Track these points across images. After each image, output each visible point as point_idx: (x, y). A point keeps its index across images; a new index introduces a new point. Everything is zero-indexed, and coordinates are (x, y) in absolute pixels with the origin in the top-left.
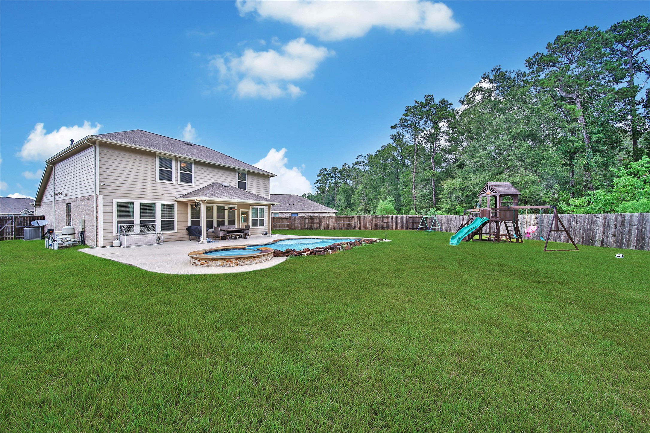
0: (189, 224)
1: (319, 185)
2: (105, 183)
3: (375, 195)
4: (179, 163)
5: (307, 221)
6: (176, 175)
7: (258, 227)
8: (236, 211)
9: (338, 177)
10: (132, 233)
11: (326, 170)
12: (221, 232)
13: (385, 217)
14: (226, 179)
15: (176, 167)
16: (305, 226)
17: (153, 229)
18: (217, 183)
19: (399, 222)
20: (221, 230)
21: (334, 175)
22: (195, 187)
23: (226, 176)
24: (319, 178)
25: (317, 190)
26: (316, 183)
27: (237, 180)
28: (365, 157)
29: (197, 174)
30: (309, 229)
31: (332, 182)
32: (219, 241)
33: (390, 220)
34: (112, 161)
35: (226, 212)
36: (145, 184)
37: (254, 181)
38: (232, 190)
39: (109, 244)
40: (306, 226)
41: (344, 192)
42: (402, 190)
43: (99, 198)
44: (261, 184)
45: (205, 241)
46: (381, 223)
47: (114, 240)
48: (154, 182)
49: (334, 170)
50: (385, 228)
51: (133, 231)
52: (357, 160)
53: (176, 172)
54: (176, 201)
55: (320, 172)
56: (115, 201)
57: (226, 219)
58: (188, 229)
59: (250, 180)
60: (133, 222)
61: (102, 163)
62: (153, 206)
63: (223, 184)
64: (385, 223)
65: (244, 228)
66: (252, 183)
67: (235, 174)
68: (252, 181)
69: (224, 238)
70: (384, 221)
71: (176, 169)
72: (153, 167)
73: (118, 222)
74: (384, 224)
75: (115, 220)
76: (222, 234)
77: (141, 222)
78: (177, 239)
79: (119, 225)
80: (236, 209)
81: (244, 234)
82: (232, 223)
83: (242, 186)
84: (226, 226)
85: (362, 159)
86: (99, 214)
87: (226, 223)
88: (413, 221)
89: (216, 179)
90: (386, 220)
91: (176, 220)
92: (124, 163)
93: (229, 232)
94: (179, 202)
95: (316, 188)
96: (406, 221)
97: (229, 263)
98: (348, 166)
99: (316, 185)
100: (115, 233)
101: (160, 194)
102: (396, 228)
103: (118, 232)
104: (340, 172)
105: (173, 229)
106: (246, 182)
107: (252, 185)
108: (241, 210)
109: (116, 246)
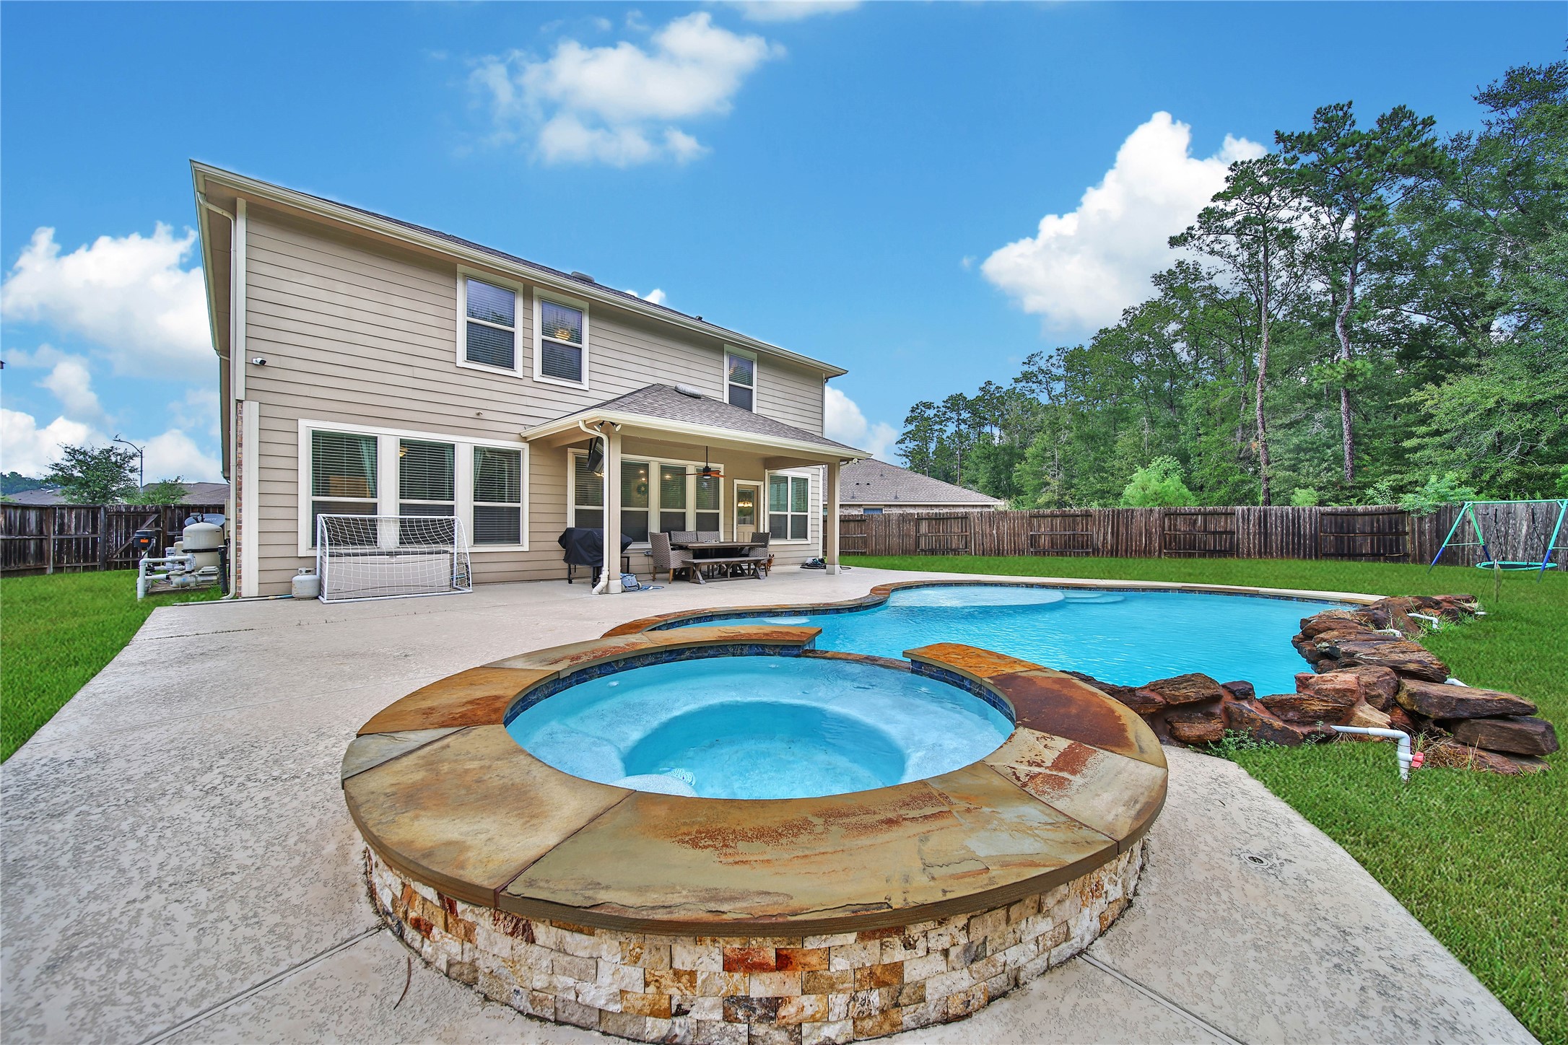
0: (571, 523)
1: (911, 445)
2: (266, 358)
3: (1095, 459)
4: (537, 308)
5: (924, 527)
6: (529, 348)
7: (789, 541)
8: (722, 480)
9: (964, 421)
10: (368, 549)
11: (929, 406)
12: (672, 553)
13: (1213, 513)
14: (693, 373)
15: (528, 318)
16: (917, 544)
17: (445, 534)
18: (664, 386)
19: (1276, 530)
20: (677, 547)
21: (954, 415)
22: (591, 393)
23: (693, 366)
24: (911, 427)
25: (905, 459)
26: (902, 442)
27: (727, 382)
28: (1051, 357)
29: (597, 350)
30: (933, 552)
31: (944, 437)
32: (666, 585)
33: (1236, 524)
34: (295, 276)
35: (691, 483)
36: (418, 373)
37: (779, 387)
38: (711, 406)
39: (280, 589)
40: (922, 545)
41: (989, 457)
42: (1194, 439)
43: (245, 415)
44: (798, 399)
45: (616, 585)
46: (1199, 535)
47: (297, 571)
48: (450, 368)
49: (956, 402)
50: (1214, 553)
51: (373, 540)
52: (1026, 368)
53: (528, 339)
54: (524, 439)
55: (912, 411)
56: (306, 427)
57: (691, 511)
58: (565, 539)
59: (766, 384)
60: (373, 508)
61: (256, 280)
62: (448, 452)
63: (682, 387)
64: (1214, 533)
65: (747, 540)
66: (771, 392)
67: (719, 358)
68: (771, 385)
69: (684, 575)
70: (1212, 527)
71: (528, 328)
72: (448, 313)
73: (317, 508)
74: (1210, 538)
75: (305, 497)
76: (676, 560)
77: (404, 509)
78: (527, 576)
79: (320, 516)
80: (722, 473)
81: (749, 563)
82: (708, 522)
83: (741, 399)
84: (691, 534)
85: (1043, 364)
86: (244, 475)
87: (691, 524)
88: (1340, 529)
89: (659, 373)
90: (1221, 524)
91: (525, 506)
92: (341, 287)
93: (702, 553)
94: (536, 444)
95: (902, 452)
96: (1307, 529)
97: (761, 987)
98: (997, 388)
99: (903, 446)
100: (304, 549)
101: (472, 413)
102: (1264, 551)
103: (314, 544)
104: (971, 406)
105: (516, 539)
106: (754, 388)
107: (771, 399)
108: (737, 482)
109: (301, 595)
